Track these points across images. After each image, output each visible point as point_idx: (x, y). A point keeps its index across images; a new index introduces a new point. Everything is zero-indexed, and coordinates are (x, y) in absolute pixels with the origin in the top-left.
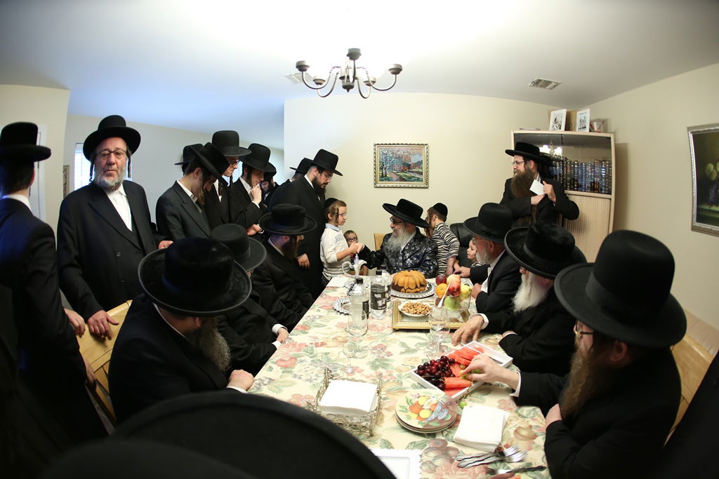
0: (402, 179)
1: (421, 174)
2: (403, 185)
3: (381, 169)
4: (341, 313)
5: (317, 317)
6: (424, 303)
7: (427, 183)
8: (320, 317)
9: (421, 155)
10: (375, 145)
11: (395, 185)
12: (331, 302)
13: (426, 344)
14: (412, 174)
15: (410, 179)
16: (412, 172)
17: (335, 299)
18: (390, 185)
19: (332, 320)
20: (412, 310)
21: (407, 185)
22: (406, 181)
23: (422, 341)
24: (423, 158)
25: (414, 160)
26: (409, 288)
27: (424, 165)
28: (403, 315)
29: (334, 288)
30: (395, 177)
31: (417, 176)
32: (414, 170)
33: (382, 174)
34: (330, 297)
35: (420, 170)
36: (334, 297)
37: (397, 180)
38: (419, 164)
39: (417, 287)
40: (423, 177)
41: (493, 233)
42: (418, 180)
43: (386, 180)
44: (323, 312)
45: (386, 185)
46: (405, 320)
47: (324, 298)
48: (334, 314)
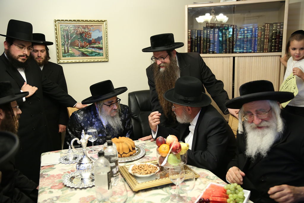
0: (84, 55)
1: (101, 49)
2: (85, 61)
3: (63, 45)
4: (76, 189)
5: (55, 199)
6: (149, 164)
7: (107, 57)
8: (58, 198)
9: (100, 31)
10: (56, 21)
11: (78, 61)
12: (57, 180)
13: (168, 198)
14: (93, 50)
15: (91, 54)
16: (93, 47)
17: (59, 176)
18: (74, 61)
19: (72, 198)
20: (142, 171)
21: (89, 60)
22: (87, 56)
23: (164, 197)
24: (102, 34)
25: (94, 36)
26: (124, 153)
27: (103, 41)
28: (136, 177)
29: (51, 167)
30: (77, 53)
31: (98, 51)
32: (95, 46)
33: (65, 50)
34: (53, 176)
35: (100, 45)
36: (58, 175)
37: (79, 56)
38: (99, 39)
39: (130, 151)
40: (103, 52)
41: (189, 100)
42: (99, 54)
43: (68, 56)
44: (57, 192)
45: (70, 61)
46: (139, 181)
47: (47, 179)
48: (69, 191)
